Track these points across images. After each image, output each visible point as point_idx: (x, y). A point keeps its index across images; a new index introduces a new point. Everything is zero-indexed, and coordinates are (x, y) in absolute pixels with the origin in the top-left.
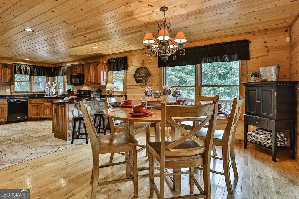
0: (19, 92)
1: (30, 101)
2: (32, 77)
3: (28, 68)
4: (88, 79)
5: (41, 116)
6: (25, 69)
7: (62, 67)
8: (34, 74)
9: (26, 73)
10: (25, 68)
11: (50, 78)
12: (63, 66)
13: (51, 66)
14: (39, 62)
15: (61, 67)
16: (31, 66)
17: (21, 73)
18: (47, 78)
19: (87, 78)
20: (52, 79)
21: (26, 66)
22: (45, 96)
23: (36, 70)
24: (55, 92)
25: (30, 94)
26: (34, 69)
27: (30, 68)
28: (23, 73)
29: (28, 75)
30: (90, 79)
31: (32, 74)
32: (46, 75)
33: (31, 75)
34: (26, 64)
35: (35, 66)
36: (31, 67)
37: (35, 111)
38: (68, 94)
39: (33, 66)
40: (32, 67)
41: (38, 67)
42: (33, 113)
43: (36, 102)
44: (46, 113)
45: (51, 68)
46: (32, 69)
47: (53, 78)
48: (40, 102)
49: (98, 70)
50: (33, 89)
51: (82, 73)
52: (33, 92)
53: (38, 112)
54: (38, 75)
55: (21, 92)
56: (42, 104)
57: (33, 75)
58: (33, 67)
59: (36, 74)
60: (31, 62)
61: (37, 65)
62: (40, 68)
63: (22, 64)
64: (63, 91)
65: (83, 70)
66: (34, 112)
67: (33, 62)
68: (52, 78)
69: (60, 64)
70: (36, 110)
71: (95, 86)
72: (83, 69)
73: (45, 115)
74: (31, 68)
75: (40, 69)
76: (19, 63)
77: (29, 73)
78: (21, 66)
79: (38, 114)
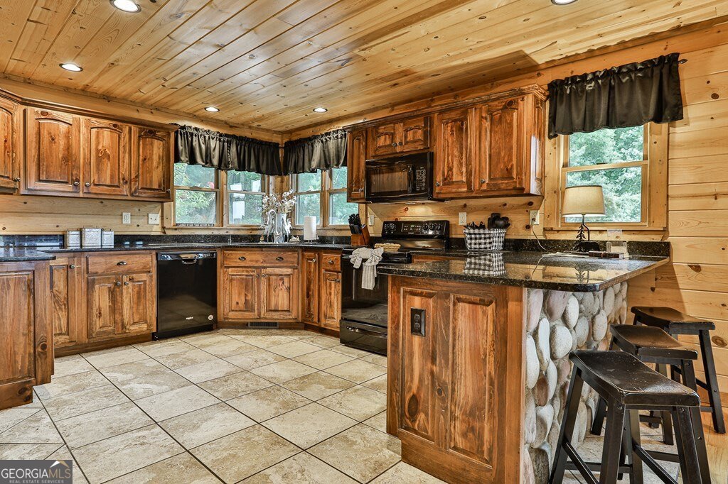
0: (187, 227)
1: (225, 258)
2: (222, 173)
3: (213, 143)
4: (455, 170)
5: (259, 314)
6: (203, 146)
7: (315, 137)
8: (229, 164)
9: (208, 161)
10: (205, 143)
11: (271, 178)
12: (322, 136)
13: (276, 139)
14: (243, 124)
15: (311, 140)
16: (221, 135)
17: (192, 161)
18: (263, 179)
19: (450, 169)
20: (279, 184)
21: (207, 136)
22: (261, 243)
23: (234, 149)
24: (291, 229)
25: (216, 233)
26: (229, 147)
27: (218, 142)
28: (199, 160)
29: (212, 166)
30: (464, 170)
31: (223, 165)
32: (263, 168)
33: (219, 168)
34: (206, 128)
35: (234, 137)
36: (220, 140)
37: (239, 294)
38: (349, 234)
39: (226, 135)
40: (224, 141)
41: (240, 140)
42: (234, 303)
43: (242, 264)
44: (276, 305)
45: (276, 145)
46: (223, 146)
47: (282, 182)
48: (257, 261)
49: (511, 127)
50: (225, 217)
51: (421, 147)
52: (224, 227)
53: (249, 298)
54: (241, 167)
55: (191, 226)
56: (263, 271)
57: (227, 169)
58: (227, 142)
59: (236, 164)
60: (222, 121)
61: (238, 133)
62: (245, 146)
63: (196, 129)
64: (320, 223)
65: (428, 135)
66: (235, 298)
67: (226, 124)
68: (279, 179)
69: (307, 130)
70: (243, 292)
71: (471, 203)
72: (425, 133)
73: (271, 311)
74: (221, 144)
75: (246, 149)
76: (187, 123)
77: (215, 162)
78: (192, 134)
79: (248, 307)
